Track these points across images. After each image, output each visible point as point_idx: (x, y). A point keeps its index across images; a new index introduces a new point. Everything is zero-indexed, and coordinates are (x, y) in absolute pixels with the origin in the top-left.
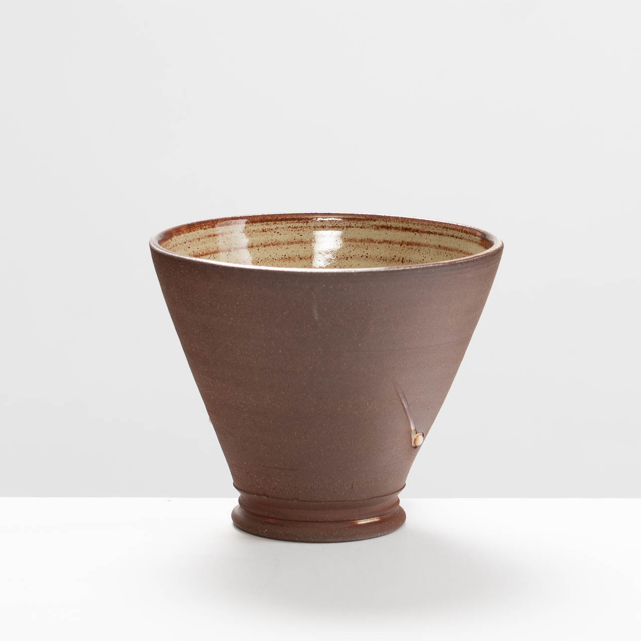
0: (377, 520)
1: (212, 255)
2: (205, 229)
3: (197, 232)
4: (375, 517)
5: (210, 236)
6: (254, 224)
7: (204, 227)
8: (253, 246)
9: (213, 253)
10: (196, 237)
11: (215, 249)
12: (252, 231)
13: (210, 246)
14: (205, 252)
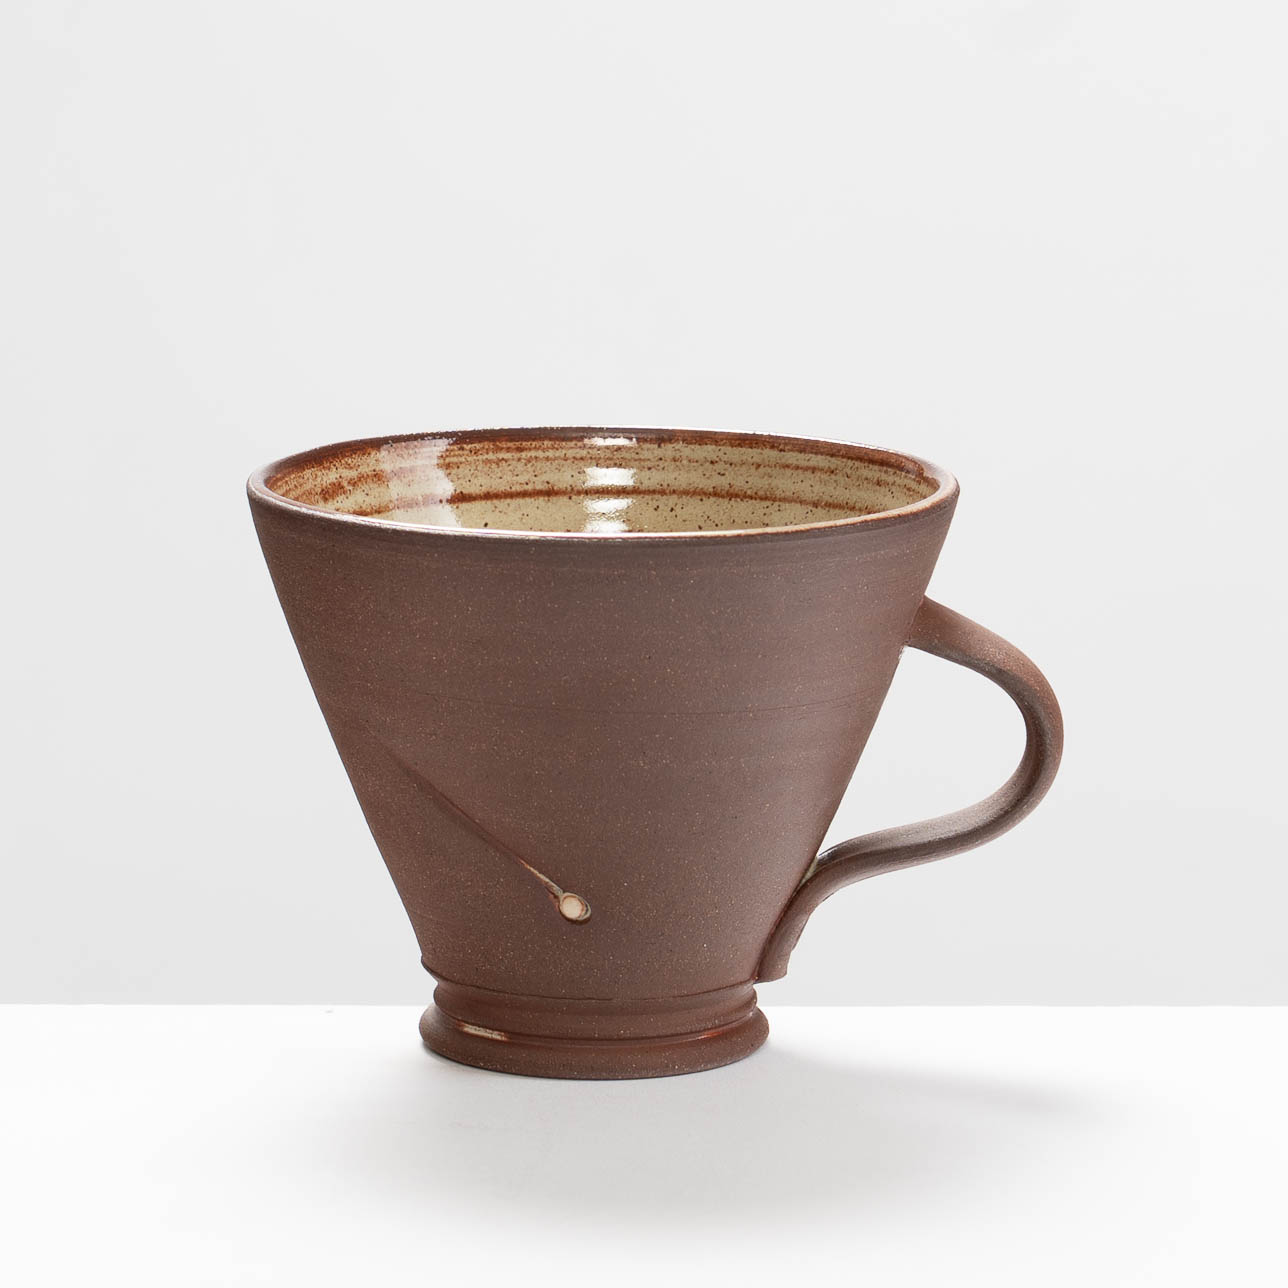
0: (499, 1038)
1: (777, 503)
2: (781, 451)
3: (759, 451)
4: (497, 1030)
5: (788, 466)
6: (871, 466)
7: (781, 447)
8: (854, 508)
9: (780, 500)
10: (751, 461)
11: (788, 493)
12: (864, 477)
13: (780, 486)
14: (761, 493)
